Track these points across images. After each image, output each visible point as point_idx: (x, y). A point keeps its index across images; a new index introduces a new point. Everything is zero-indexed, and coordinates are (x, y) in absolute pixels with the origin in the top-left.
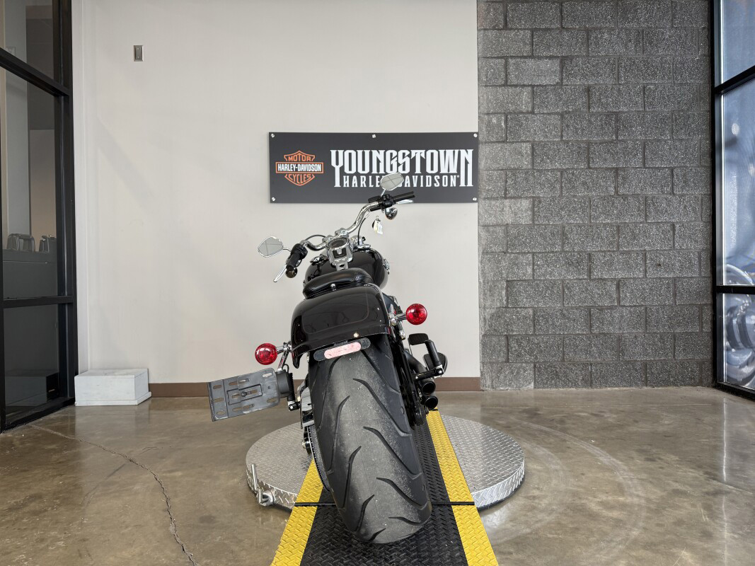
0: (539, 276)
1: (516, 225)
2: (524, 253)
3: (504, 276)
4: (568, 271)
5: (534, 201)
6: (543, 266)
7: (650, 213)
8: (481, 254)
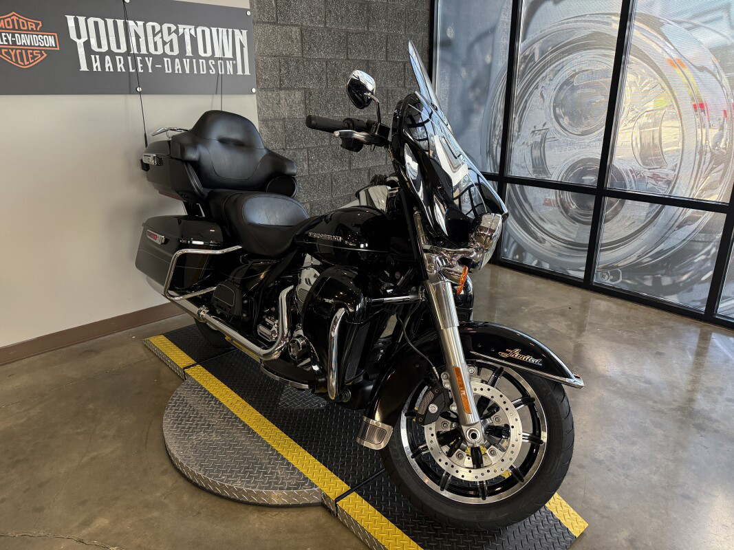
0: (313, 171)
1: (292, 119)
2: (301, 148)
4: (334, 164)
5: (305, 93)
6: (316, 160)
7: (390, 105)
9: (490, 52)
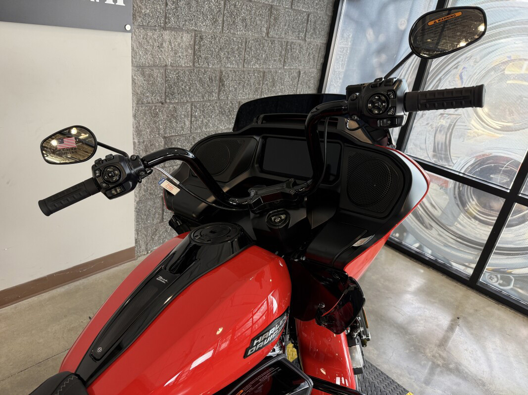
0: (196, 129)
1: (175, 67)
2: (184, 102)
3: (162, 132)
4: (220, 121)
5: (195, 36)
6: (200, 117)
7: (288, 58)
8: (135, 105)
9: (407, 16)
